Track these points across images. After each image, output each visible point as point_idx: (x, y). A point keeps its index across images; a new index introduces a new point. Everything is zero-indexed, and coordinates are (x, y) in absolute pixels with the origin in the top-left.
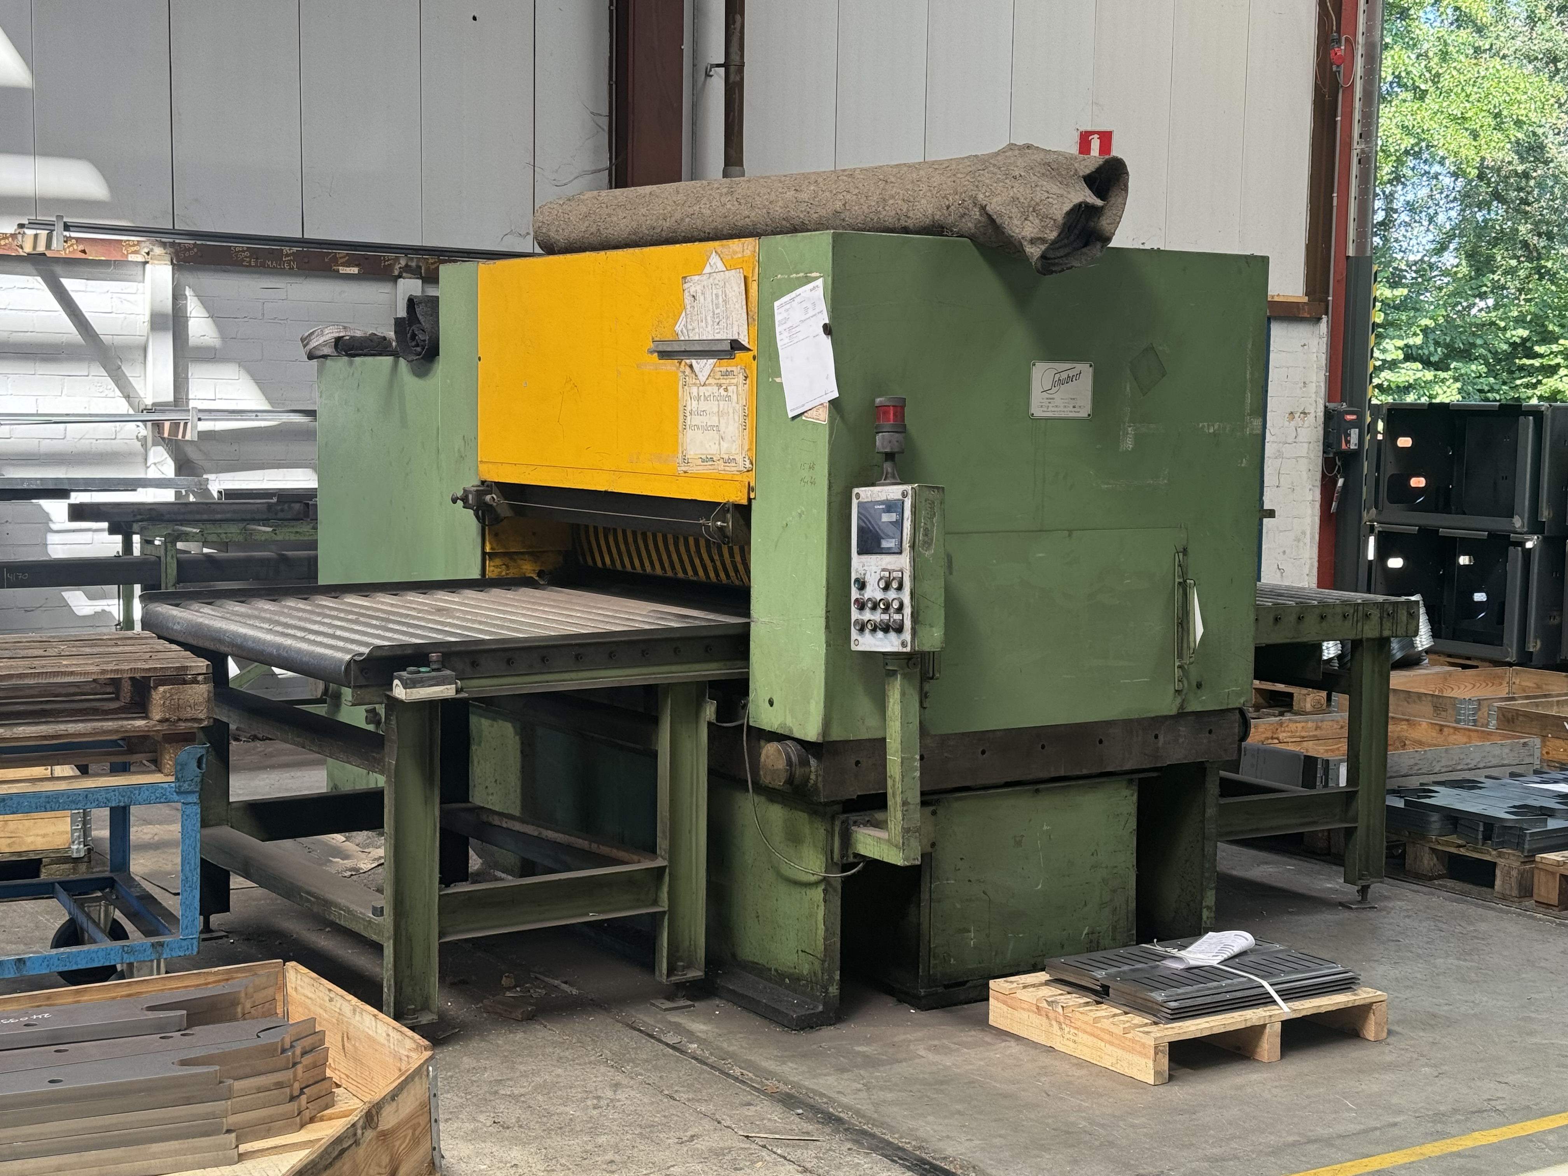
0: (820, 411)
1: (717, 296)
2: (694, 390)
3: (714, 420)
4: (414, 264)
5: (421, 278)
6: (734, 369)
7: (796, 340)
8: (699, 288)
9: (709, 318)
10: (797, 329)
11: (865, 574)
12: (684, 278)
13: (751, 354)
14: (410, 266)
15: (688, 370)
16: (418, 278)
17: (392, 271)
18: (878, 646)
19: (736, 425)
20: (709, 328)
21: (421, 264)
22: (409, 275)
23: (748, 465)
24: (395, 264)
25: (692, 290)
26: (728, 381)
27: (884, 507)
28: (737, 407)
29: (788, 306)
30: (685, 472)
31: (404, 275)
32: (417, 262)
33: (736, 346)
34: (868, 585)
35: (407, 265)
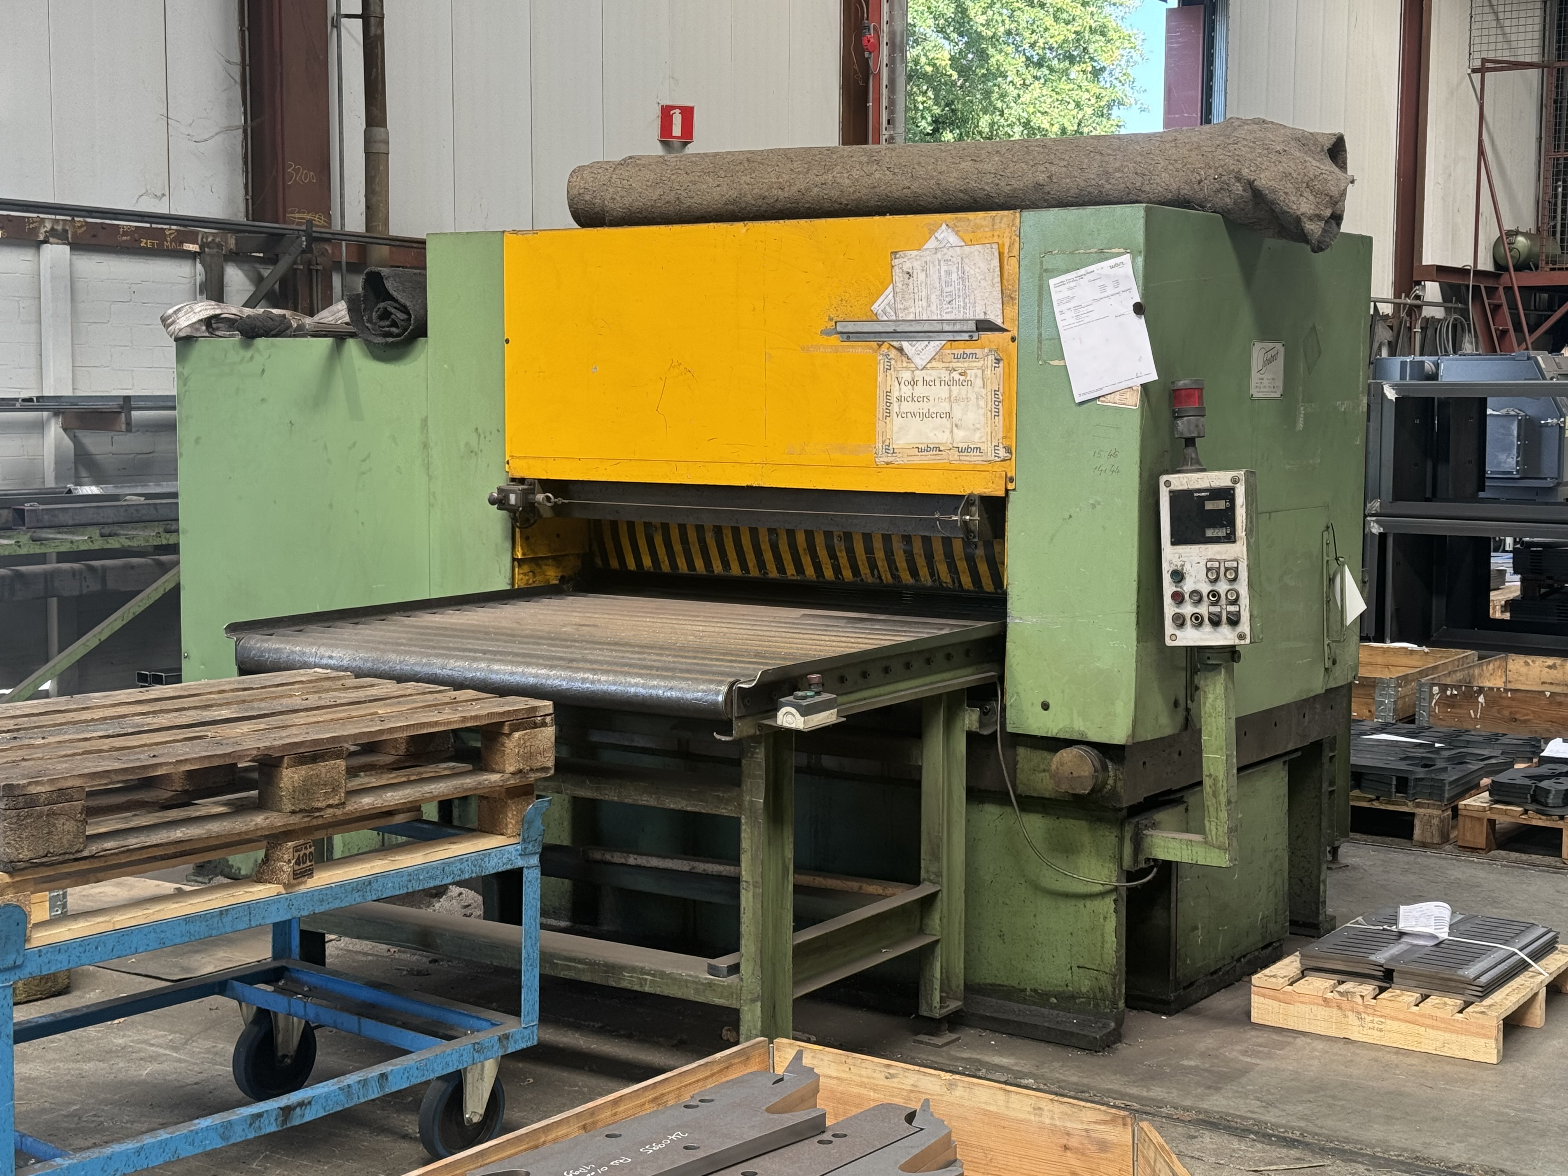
0: (1128, 395)
1: (949, 273)
2: (906, 375)
3: (945, 407)
4: (59, 228)
5: (69, 244)
6: (978, 351)
7: (1087, 320)
8: (917, 264)
9: (933, 297)
10: (1090, 308)
11: (1182, 566)
12: (895, 253)
13: (1007, 335)
14: (56, 230)
15: (893, 353)
16: (65, 244)
17: (38, 236)
18: (1205, 640)
19: (982, 411)
20: (934, 308)
21: (67, 228)
22: (56, 241)
23: (1002, 453)
24: (39, 228)
25: (907, 267)
26: (966, 365)
27: (1208, 494)
28: (984, 392)
29: (1072, 284)
30: (887, 463)
31: (51, 240)
32: (64, 225)
33: (984, 326)
34: (1187, 576)
35: (52, 229)
